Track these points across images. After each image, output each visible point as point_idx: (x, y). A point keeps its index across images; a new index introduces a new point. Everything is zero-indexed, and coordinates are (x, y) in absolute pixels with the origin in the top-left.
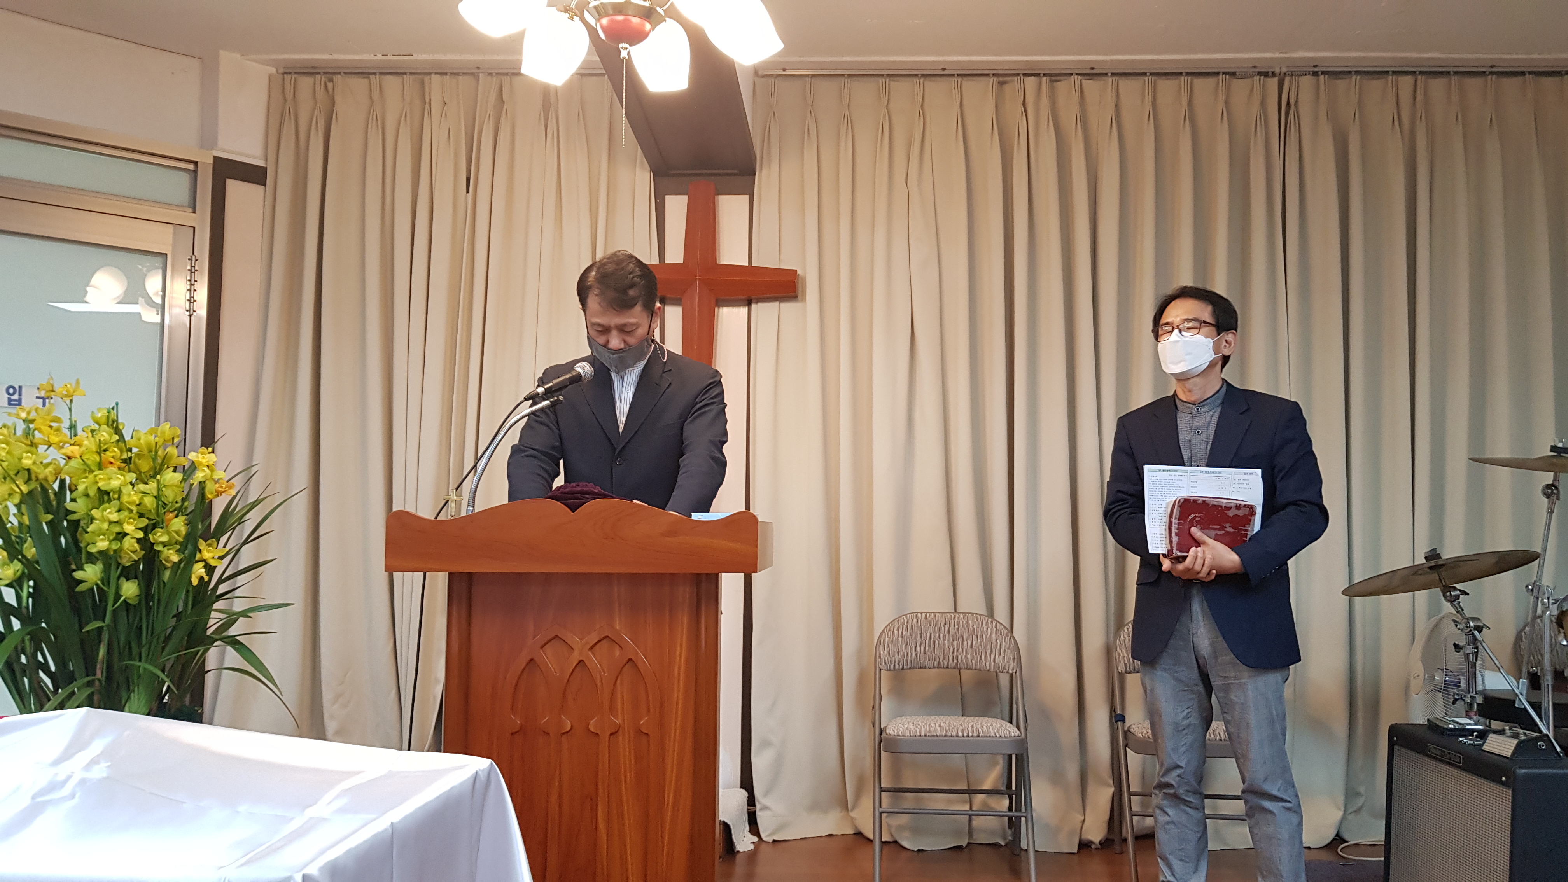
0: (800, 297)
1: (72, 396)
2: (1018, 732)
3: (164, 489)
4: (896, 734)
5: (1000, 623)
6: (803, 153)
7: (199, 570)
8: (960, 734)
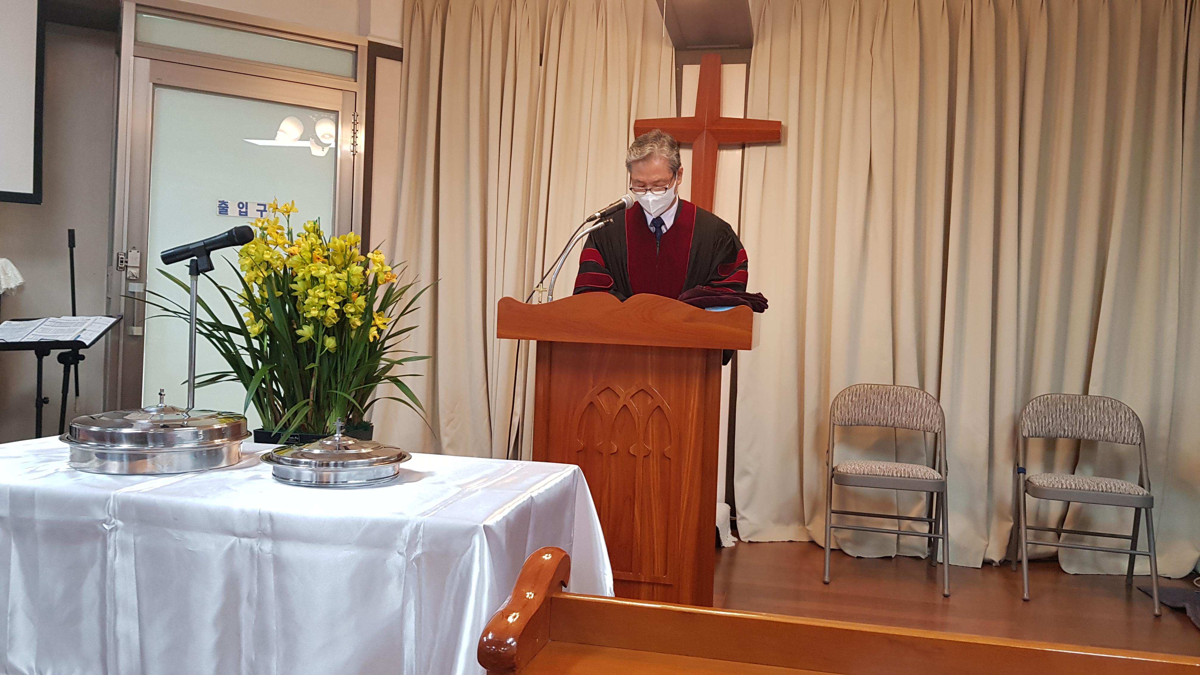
0: (782, 142)
1: (289, 212)
2: (940, 476)
3: (352, 277)
4: (845, 471)
5: (929, 394)
6: (790, 30)
7: (373, 332)
8: (895, 475)
